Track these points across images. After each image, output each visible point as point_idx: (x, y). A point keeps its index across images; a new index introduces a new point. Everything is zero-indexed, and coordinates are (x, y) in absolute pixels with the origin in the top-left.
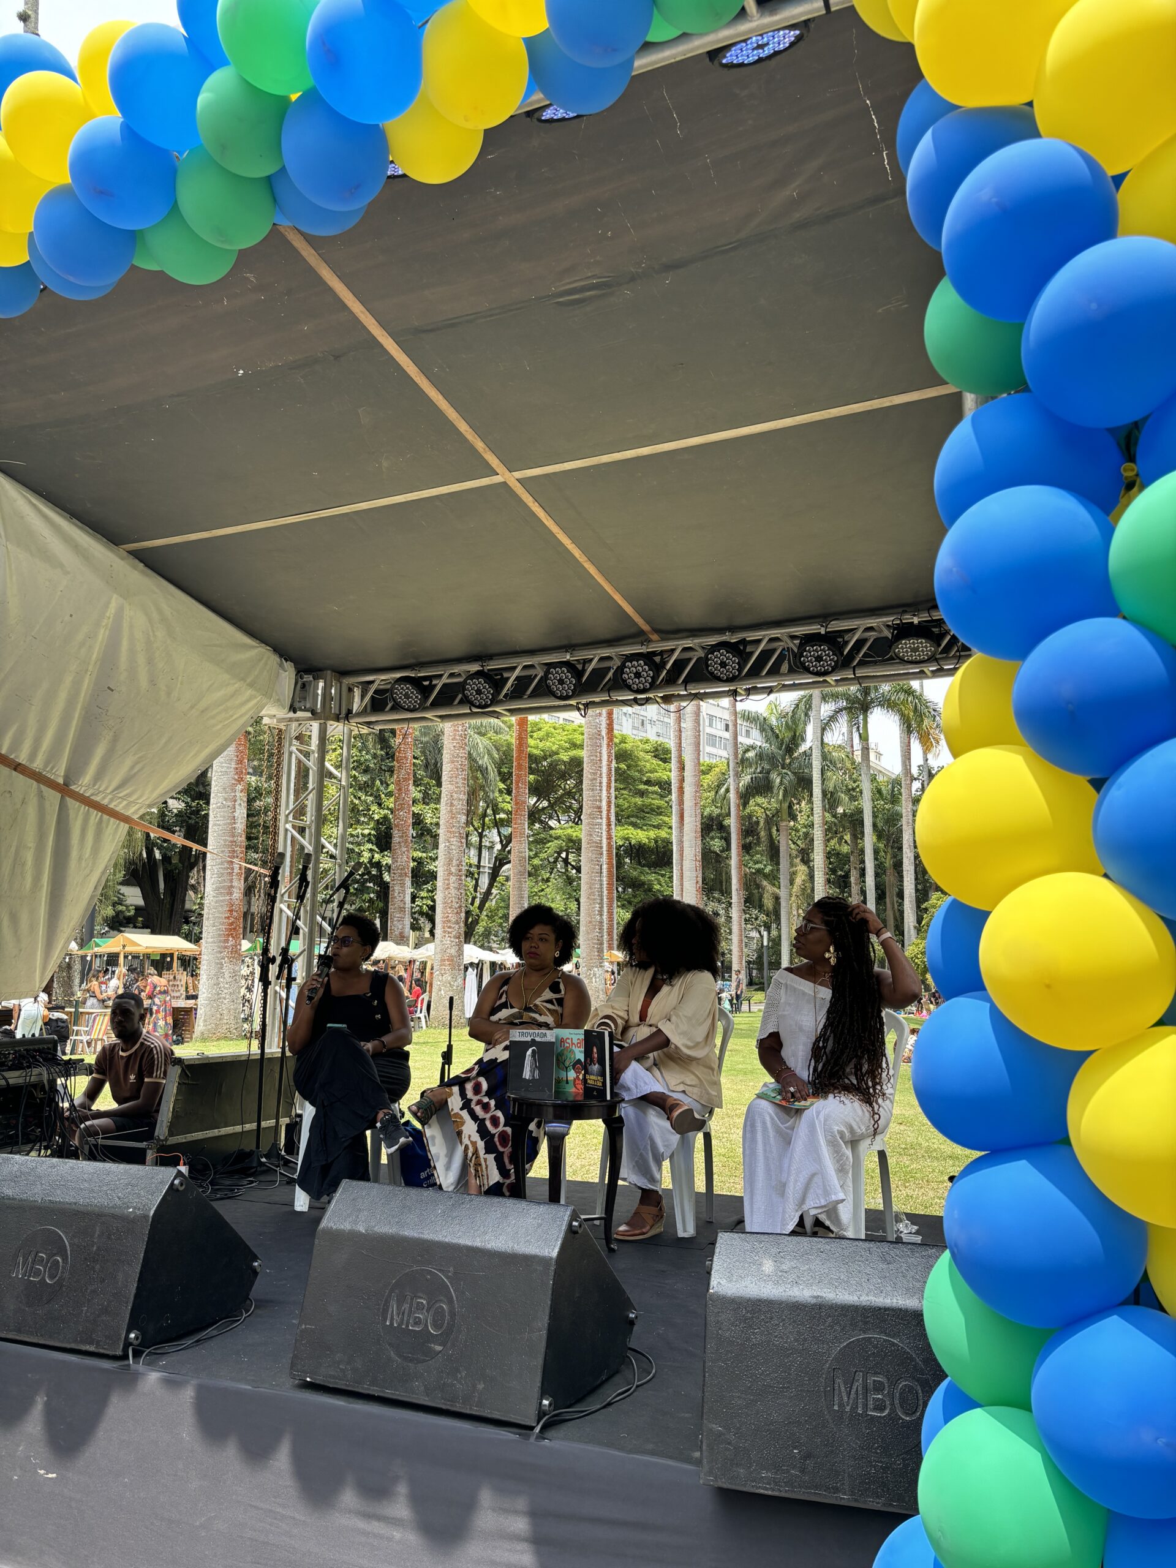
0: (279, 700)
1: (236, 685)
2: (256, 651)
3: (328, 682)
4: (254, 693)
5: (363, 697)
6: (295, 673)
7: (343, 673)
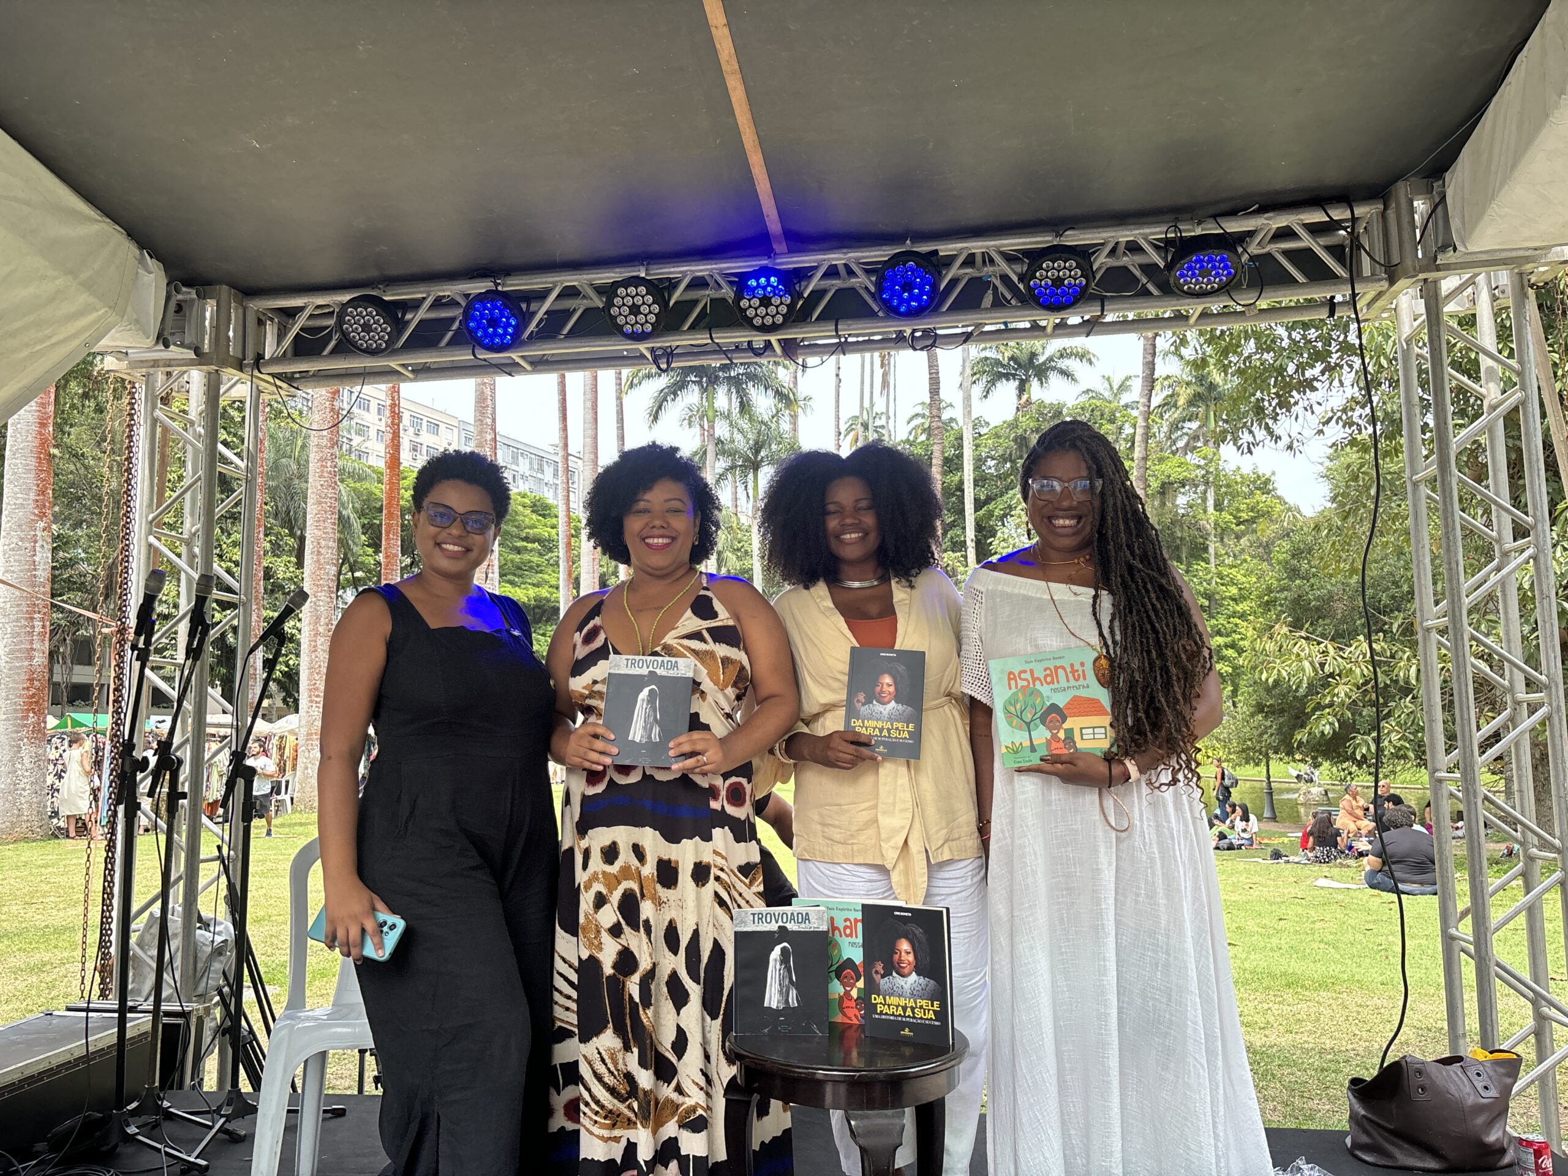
0: (137, 321)
1: (58, 282)
2: (96, 227)
3: (223, 304)
4: (91, 300)
5: (280, 337)
6: (166, 282)
7: (249, 292)
